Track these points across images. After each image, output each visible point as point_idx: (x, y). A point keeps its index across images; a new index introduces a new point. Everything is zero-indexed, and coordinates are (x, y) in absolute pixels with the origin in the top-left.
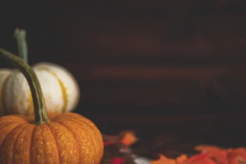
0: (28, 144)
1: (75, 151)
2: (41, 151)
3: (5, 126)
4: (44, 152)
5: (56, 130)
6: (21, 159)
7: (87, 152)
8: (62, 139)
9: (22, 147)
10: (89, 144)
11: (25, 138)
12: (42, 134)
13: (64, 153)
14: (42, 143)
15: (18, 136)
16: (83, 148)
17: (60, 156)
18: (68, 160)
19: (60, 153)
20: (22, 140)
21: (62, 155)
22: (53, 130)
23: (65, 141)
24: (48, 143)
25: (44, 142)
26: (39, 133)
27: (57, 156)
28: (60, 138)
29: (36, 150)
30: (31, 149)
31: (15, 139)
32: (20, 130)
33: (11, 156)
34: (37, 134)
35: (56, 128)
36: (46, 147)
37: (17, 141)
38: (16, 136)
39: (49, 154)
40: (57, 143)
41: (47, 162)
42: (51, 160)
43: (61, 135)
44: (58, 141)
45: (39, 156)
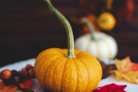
0: (62, 70)
1: (86, 79)
2: (68, 76)
3: (52, 56)
4: (70, 76)
6: (57, 78)
7: (93, 80)
8: (80, 71)
9: (58, 71)
10: (94, 75)
11: (61, 66)
12: (70, 66)
13: (80, 79)
14: (69, 71)
15: (57, 65)
16: (91, 77)
17: (78, 80)
18: (82, 83)
19: (78, 79)
20: (59, 67)
21: (79, 80)
22: (76, 65)
23: (81, 73)
24: (72, 72)
27: (76, 80)
28: (79, 70)
29: (66, 74)
30: (63, 73)
32: (59, 61)
34: (67, 65)
35: (78, 64)
36: (71, 74)
37: (56, 67)
38: (56, 64)
39: (72, 78)
40: (77, 73)
41: (70, 83)
42: (72, 81)
43: (80, 69)
44: (78, 71)
45: (66, 78)
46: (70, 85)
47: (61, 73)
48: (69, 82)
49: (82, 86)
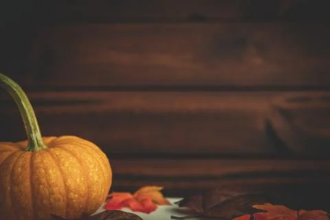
0: (28, 174)
1: (82, 179)
2: (44, 180)
4: (47, 181)
5: (57, 156)
6: (20, 191)
7: (96, 179)
8: (66, 165)
9: (20, 177)
10: (97, 169)
11: (23, 167)
12: (42, 161)
13: (69, 181)
14: (43, 171)
15: (14, 166)
16: (91, 174)
17: (65, 185)
18: (75, 189)
19: (65, 182)
20: (20, 169)
21: (67, 184)
22: (54, 155)
23: (69, 168)
24: (51, 171)
25: (46, 170)
26: (38, 160)
28: (64, 165)
29: (38, 179)
30: (31, 179)
31: (11, 169)
32: (15, 159)
33: (9, 188)
34: (35, 161)
35: (57, 154)
36: (49, 176)
37: (13, 170)
38: (11, 166)
39: (53, 184)
40: (61, 170)
41: (51, 193)
42: (55, 189)
43: (64, 161)
44: (62, 167)
45: (41, 186)
46: (52, 200)
47: (28, 180)
48: (48, 193)
49: (76, 196)
